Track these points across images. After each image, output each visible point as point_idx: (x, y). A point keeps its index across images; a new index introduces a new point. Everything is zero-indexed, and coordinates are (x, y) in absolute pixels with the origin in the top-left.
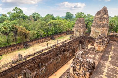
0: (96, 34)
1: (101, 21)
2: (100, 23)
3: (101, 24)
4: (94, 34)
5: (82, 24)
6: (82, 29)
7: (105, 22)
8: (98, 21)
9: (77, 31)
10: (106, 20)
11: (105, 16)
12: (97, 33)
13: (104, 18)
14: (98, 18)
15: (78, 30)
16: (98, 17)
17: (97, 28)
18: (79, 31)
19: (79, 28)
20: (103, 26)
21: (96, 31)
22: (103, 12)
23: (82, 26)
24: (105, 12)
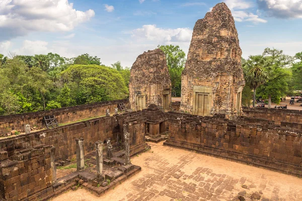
0: (197, 102)
1: (210, 52)
2: (208, 60)
3: (210, 63)
4: (192, 103)
5: (152, 70)
6: (153, 86)
7: (226, 53)
8: (200, 52)
9: (139, 93)
10: (225, 45)
11: (224, 33)
12: (202, 98)
13: (221, 38)
14: (199, 41)
15: (142, 90)
16: (200, 37)
17: (198, 76)
18: (143, 94)
19: (143, 82)
20: (220, 69)
21: (196, 89)
22: (216, 20)
23: (152, 76)
24: (223, 20)
